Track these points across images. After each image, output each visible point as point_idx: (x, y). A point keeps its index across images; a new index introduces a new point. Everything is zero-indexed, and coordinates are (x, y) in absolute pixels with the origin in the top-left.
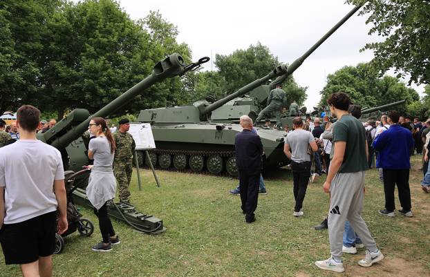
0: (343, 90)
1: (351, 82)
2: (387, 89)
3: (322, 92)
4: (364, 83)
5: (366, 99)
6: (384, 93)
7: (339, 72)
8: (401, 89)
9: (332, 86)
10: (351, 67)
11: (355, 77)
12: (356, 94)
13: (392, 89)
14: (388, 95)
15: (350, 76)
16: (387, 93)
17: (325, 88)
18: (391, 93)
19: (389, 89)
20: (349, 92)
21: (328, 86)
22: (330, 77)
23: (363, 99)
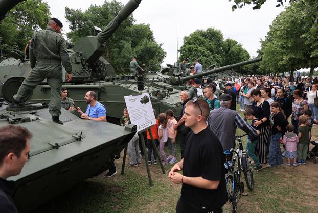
0: (197, 49)
1: (202, 43)
2: (229, 49)
3: (179, 51)
4: (212, 44)
5: (214, 56)
6: (227, 52)
7: (192, 34)
8: (239, 49)
9: (188, 46)
10: (201, 31)
11: (205, 38)
12: (206, 53)
13: (233, 49)
14: (230, 55)
15: (201, 38)
16: (229, 52)
17: (182, 48)
18: (233, 52)
19: (231, 49)
20: (201, 51)
21: (184, 46)
22: (186, 38)
23: (212, 57)
